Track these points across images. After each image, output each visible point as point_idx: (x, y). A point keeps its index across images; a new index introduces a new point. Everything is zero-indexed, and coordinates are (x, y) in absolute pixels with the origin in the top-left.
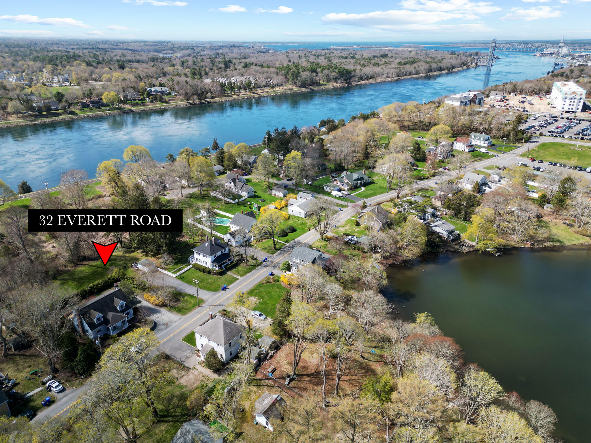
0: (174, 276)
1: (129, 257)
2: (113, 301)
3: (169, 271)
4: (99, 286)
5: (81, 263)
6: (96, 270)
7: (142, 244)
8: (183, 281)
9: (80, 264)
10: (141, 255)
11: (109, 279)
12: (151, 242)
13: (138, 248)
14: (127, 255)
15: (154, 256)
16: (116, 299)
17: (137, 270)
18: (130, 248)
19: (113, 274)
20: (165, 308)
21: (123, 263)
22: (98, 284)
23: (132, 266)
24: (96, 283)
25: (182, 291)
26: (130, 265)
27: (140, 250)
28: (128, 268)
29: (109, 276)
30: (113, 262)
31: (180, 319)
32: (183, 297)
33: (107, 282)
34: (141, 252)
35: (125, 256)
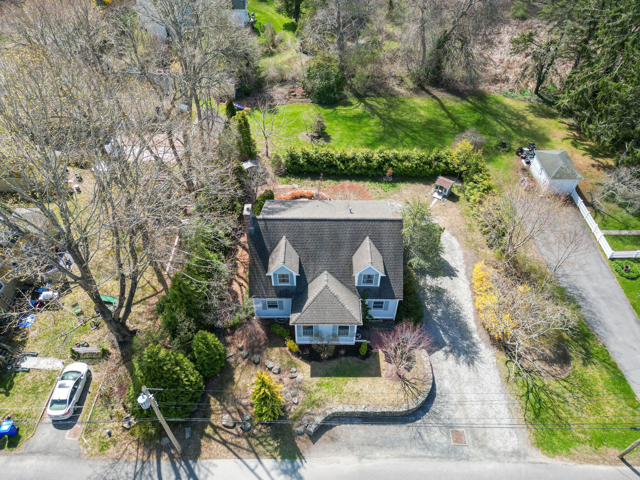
0: (609, 252)
1: (530, 123)
2: (355, 247)
3: (604, 225)
4: (406, 164)
5: (430, 89)
6: (441, 119)
7: (586, 106)
8: (627, 290)
9: (428, 92)
10: (565, 133)
11: (438, 159)
12: (612, 113)
13: (568, 113)
14: (531, 117)
15: (594, 153)
16: (367, 245)
17: (524, 170)
18: (551, 104)
19: (454, 153)
20: (503, 357)
21: (505, 133)
22: (407, 158)
23: (520, 151)
24: (402, 152)
25: (599, 330)
26: (516, 146)
27: (571, 121)
28: (509, 150)
29: (443, 153)
30: (489, 119)
31: (517, 454)
32: (588, 358)
33: (429, 163)
34: (571, 127)
35: (524, 118)
